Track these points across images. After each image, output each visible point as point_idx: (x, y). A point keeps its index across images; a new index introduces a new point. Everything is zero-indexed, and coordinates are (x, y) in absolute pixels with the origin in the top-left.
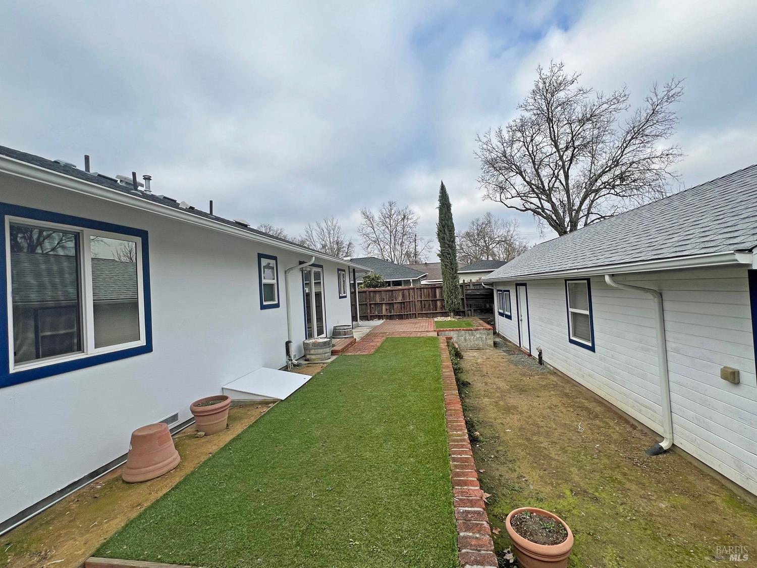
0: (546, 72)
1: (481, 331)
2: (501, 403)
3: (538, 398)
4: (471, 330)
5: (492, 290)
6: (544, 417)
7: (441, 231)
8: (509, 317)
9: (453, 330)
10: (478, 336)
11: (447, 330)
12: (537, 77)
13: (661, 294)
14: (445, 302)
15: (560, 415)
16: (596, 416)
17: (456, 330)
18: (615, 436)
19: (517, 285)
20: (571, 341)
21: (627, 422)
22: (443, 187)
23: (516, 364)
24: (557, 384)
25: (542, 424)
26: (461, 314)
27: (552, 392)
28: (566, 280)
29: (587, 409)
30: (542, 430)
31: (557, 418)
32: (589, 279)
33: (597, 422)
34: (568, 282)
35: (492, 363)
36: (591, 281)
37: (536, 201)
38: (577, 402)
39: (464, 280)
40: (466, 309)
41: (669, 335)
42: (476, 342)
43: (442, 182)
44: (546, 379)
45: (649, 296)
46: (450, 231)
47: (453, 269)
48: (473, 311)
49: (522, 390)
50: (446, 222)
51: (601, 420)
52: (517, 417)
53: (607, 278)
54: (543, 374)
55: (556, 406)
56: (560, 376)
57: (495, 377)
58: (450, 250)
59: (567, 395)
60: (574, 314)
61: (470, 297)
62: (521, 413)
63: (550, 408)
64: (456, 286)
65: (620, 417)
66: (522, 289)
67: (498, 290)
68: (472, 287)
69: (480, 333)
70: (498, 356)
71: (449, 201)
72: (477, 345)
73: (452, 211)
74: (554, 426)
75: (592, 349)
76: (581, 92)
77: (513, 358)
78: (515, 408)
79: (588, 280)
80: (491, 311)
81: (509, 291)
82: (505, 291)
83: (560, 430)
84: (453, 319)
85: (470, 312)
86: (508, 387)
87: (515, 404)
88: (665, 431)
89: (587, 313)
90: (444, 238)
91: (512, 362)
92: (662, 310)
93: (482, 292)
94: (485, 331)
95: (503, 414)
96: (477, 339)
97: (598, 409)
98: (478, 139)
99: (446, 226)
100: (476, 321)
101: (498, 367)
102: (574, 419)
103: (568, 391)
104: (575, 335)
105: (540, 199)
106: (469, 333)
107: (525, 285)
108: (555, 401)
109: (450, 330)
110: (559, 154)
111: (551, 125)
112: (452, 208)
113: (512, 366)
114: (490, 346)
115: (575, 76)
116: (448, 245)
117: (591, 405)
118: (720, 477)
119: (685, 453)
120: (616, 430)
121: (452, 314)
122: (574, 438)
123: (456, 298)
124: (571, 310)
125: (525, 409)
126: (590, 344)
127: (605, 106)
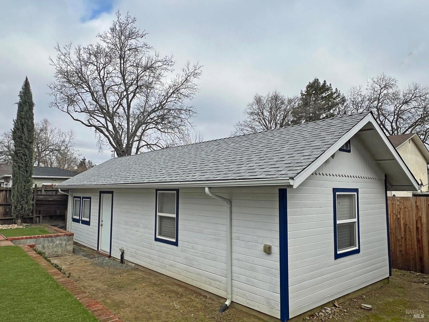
0: (123, 19)
1: (62, 237)
2: (108, 301)
3: (136, 291)
4: (51, 237)
5: (67, 196)
6: (148, 305)
7: (18, 129)
8: (88, 223)
9: (31, 238)
10: (58, 242)
11: (23, 238)
12: (116, 20)
13: (231, 202)
14: (13, 207)
15: (158, 300)
16: (182, 295)
17: (34, 238)
18: (199, 306)
19: (101, 192)
20: (157, 240)
21: (201, 295)
22: (27, 84)
23: (101, 265)
24: (144, 277)
25: (149, 310)
26: (28, 221)
27: (143, 284)
28: (157, 190)
29: (173, 291)
30: (152, 315)
31: (157, 303)
32: (179, 189)
33: (184, 299)
34: (158, 192)
35: (78, 268)
36: (180, 191)
37: (103, 121)
38: (165, 288)
39: (36, 185)
40: (35, 215)
41: (234, 229)
42: (55, 249)
43: (27, 79)
44: (133, 274)
45: (225, 203)
46: (29, 131)
47: (27, 172)
48: (41, 217)
49: (120, 288)
50: (27, 121)
51: (186, 297)
52: (128, 310)
53: (207, 190)
54: (128, 271)
55: (152, 294)
56: (141, 271)
57: (89, 280)
58: (27, 152)
59: (155, 284)
60: (161, 217)
61: (39, 203)
62: (129, 306)
63: (149, 296)
64: (29, 190)
65: (195, 292)
66: (107, 198)
67: (75, 197)
68: (43, 192)
69: (61, 240)
70: (80, 261)
71: (31, 100)
72: (56, 252)
73: (34, 111)
74: (159, 309)
75: (176, 244)
76: (146, 46)
77: (96, 260)
78: (122, 302)
79: (177, 190)
80: (63, 218)
81: (90, 198)
82: (84, 198)
83: (165, 311)
84: (21, 227)
85: (38, 219)
86: (106, 287)
87: (121, 300)
88: (228, 294)
89: (174, 216)
90: (22, 137)
91: (96, 264)
92: (231, 212)
93: (55, 198)
94: (66, 237)
95: (115, 310)
96: (57, 246)
97: (180, 290)
98: (57, 48)
99: (25, 126)
100: (50, 229)
101: (86, 271)
102: (168, 300)
103: (154, 281)
104: (160, 234)
105: (106, 120)
106: (48, 240)
107: (112, 193)
108: (149, 290)
109: (26, 238)
110: (125, 87)
111: (122, 62)
112: (34, 108)
113: (98, 268)
114: (69, 252)
115: (144, 33)
116: (26, 145)
117: (175, 288)
118: (258, 313)
119: (239, 305)
120: (197, 302)
121: (19, 221)
122: (176, 315)
123: (27, 203)
124: (158, 214)
125: (130, 302)
126: (175, 241)
127: (160, 64)
